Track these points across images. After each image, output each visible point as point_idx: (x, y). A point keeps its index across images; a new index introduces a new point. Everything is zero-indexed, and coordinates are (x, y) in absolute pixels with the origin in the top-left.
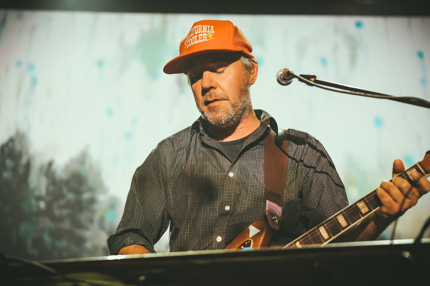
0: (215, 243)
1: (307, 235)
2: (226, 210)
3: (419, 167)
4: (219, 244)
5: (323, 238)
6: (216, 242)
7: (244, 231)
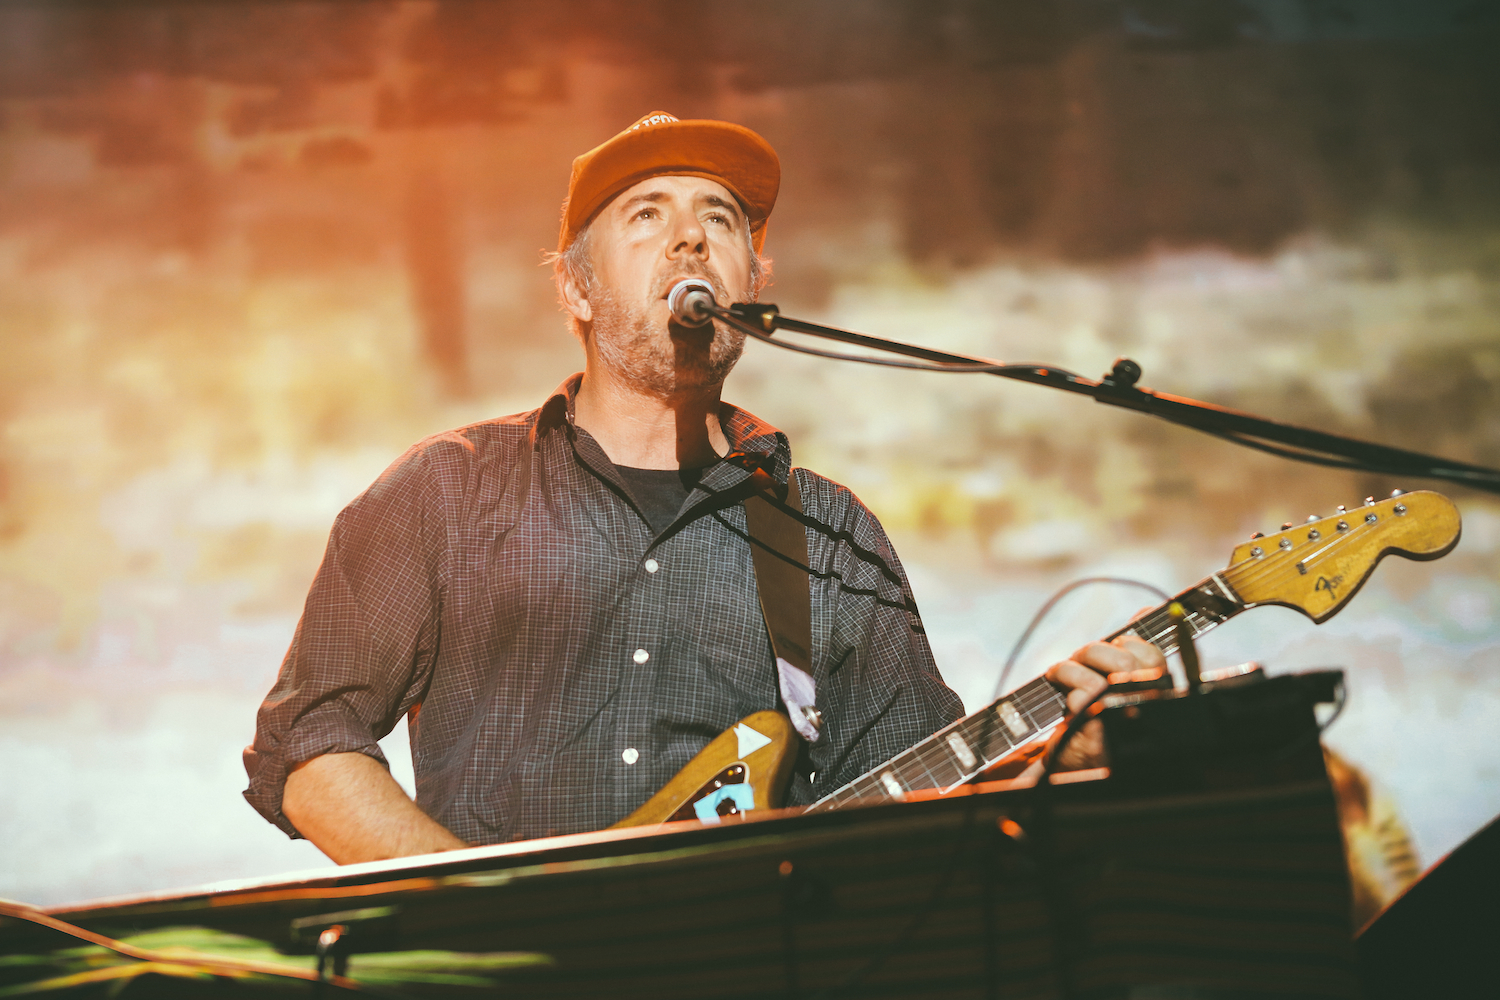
0: (621, 768)
1: (911, 756)
2: (637, 664)
3: (1221, 585)
4: (633, 770)
5: (961, 766)
6: (623, 766)
7: (721, 740)
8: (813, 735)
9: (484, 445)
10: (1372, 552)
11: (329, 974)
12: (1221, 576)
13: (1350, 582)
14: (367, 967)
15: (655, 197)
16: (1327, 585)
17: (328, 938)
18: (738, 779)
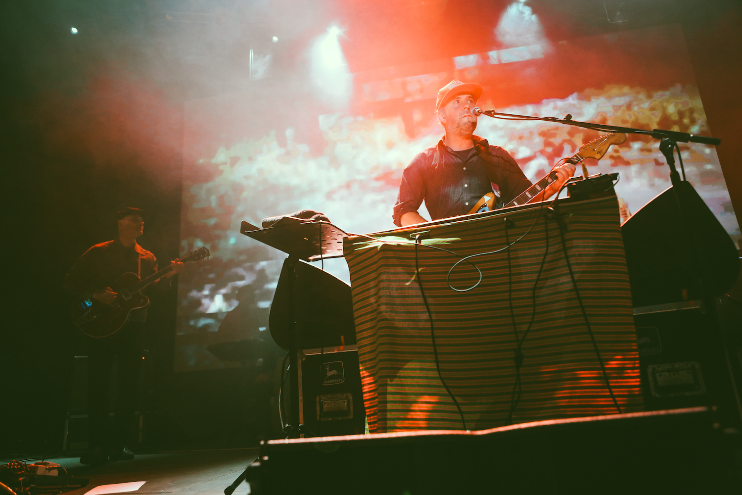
4: (468, 206)
7: (482, 199)
8: (499, 196)
9: (429, 151)
10: (608, 144)
11: (418, 243)
12: (577, 154)
13: (604, 151)
14: (425, 242)
15: (459, 98)
16: (600, 153)
17: (417, 236)
18: (486, 206)
